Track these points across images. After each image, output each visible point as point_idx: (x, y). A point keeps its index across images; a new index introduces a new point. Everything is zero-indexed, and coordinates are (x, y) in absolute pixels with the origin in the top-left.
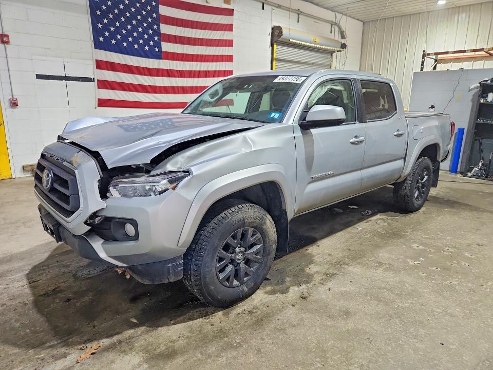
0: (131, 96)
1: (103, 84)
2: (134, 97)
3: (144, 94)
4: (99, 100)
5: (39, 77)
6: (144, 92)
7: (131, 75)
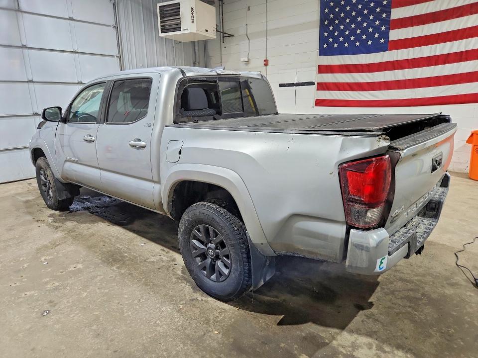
0: (345, 95)
1: (322, 86)
2: (348, 95)
3: (359, 92)
4: (317, 100)
5: (281, 85)
6: (360, 90)
7: (348, 75)
